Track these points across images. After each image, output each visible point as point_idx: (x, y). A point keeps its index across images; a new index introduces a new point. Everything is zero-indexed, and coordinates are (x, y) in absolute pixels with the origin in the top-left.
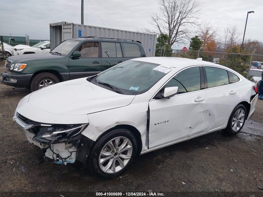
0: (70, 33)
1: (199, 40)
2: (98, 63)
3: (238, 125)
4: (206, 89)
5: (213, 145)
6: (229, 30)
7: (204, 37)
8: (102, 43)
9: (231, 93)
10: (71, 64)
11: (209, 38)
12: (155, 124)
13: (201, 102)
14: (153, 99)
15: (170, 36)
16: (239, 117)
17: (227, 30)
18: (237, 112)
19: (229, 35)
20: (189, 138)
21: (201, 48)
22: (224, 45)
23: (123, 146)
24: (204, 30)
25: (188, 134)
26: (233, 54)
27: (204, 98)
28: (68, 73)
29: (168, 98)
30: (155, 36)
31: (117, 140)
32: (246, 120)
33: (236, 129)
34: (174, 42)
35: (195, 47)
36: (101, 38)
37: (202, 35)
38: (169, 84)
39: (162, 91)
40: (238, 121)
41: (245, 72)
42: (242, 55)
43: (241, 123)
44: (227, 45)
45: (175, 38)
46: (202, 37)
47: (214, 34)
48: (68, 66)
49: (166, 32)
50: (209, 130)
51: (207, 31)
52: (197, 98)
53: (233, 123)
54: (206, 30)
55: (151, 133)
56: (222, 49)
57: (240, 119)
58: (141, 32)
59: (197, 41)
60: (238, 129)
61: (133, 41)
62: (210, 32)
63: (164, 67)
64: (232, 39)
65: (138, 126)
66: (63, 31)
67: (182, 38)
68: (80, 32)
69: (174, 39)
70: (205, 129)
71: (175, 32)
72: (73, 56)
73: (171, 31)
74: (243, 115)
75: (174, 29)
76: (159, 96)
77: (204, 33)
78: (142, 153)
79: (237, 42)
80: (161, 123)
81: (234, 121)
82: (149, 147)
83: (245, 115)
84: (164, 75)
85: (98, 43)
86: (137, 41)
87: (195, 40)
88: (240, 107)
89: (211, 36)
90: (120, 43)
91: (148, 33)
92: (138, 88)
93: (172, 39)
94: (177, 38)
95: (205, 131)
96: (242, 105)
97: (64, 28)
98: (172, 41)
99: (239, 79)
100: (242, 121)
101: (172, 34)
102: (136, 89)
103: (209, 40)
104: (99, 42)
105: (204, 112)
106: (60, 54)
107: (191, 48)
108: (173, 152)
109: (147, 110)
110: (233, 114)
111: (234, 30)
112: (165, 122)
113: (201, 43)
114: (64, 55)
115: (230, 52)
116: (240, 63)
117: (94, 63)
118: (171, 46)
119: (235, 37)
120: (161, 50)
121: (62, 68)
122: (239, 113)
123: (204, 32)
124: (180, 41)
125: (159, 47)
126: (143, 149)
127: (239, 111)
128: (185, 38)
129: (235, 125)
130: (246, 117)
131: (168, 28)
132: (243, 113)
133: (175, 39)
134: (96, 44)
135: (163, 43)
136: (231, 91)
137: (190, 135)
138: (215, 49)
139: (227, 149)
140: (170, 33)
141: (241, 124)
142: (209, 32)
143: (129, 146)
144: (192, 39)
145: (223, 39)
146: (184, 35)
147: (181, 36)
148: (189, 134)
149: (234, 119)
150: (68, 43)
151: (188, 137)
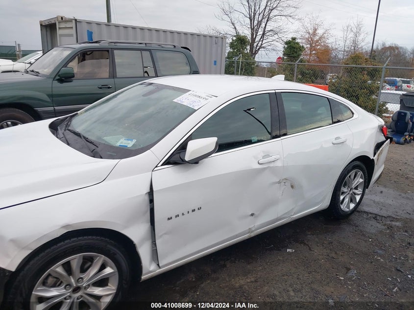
0: (71, 35)
1: (298, 43)
2: (109, 88)
3: (352, 200)
4: (282, 138)
5: (302, 242)
6: (350, 28)
7: (310, 40)
8: (116, 52)
9: (335, 142)
10: (55, 92)
11: (317, 41)
12: (169, 219)
13: (272, 165)
14: (162, 165)
15: (253, 40)
16: (354, 186)
17: (346, 28)
18: (350, 177)
19: (351, 35)
20: (253, 235)
21: (302, 57)
22: (343, 52)
23: (93, 271)
24: (309, 28)
25: (248, 228)
26: (353, 67)
27: (278, 157)
28: (52, 108)
29: (196, 161)
30: (223, 38)
31: (75, 260)
32: (367, 188)
33: (348, 206)
34: (259, 49)
35: (291, 57)
36: (115, 43)
37: (307, 36)
38: (200, 133)
39: (183, 147)
40: (351, 192)
41: (374, 97)
42: (368, 68)
43: (358, 195)
44: (347, 52)
45: (261, 42)
46: (307, 39)
47: (325, 35)
48: (51, 96)
49: (246, 32)
50: (293, 215)
51: (315, 30)
52: (264, 157)
53: (342, 198)
54: (312, 28)
55: (161, 236)
56: (340, 59)
57: (356, 188)
58: (206, 33)
59: (294, 46)
60: (352, 206)
61: (175, 46)
62: (320, 32)
63: (196, 96)
64: (355, 42)
65: (125, 227)
66: (59, 32)
67: (272, 43)
68: (90, 34)
69: (259, 45)
70: (284, 214)
71: (260, 32)
72: (59, 77)
73: (254, 31)
74: (361, 180)
75: (260, 26)
76: (176, 159)
77: (309, 33)
78: (143, 277)
79: (363, 47)
80: (183, 214)
81: (343, 193)
82: (160, 265)
83: (365, 181)
84: (191, 112)
85: (108, 51)
86: (182, 47)
87: (292, 44)
88: (354, 167)
89: (321, 38)
90: (149, 50)
91: (216, 34)
92: (134, 141)
93: (255, 44)
94: (264, 41)
95: (284, 218)
96: (358, 163)
97: (60, 28)
98: (256, 47)
99: (353, 114)
100: (359, 191)
101: (256, 36)
102: (130, 144)
103: (318, 45)
104: (110, 50)
105: (279, 183)
106: (37, 74)
107: (285, 58)
108: (222, 263)
109: (148, 190)
110: (342, 181)
111: (359, 27)
112: (193, 211)
113: (301, 49)
114: (44, 76)
115: (347, 64)
116: (365, 82)
117: (101, 88)
118: (255, 56)
119: (360, 38)
120: (236, 62)
121: (39, 100)
122: (352, 177)
123: (310, 31)
124: (269, 47)
125: (232, 58)
126: (144, 271)
127: (353, 173)
128: (277, 41)
129: (347, 200)
130: (366, 184)
131: (249, 27)
132: (361, 177)
133: (262, 45)
134: (106, 53)
135: (239, 50)
136: (337, 138)
137: (253, 229)
138: (329, 60)
139: (328, 251)
140: (252, 35)
141: (358, 198)
142: (318, 32)
143: (108, 270)
144: (286, 43)
145: (340, 42)
146: (276, 36)
147: (271, 39)
148: (250, 227)
149: (344, 189)
150: (54, 53)
151: (249, 233)
